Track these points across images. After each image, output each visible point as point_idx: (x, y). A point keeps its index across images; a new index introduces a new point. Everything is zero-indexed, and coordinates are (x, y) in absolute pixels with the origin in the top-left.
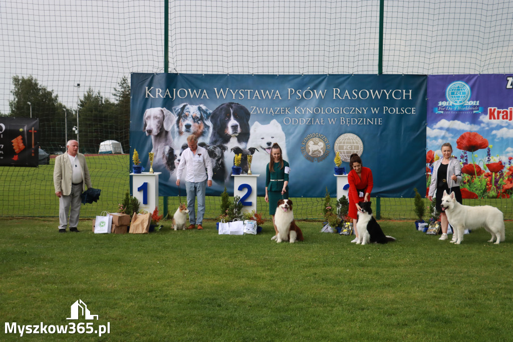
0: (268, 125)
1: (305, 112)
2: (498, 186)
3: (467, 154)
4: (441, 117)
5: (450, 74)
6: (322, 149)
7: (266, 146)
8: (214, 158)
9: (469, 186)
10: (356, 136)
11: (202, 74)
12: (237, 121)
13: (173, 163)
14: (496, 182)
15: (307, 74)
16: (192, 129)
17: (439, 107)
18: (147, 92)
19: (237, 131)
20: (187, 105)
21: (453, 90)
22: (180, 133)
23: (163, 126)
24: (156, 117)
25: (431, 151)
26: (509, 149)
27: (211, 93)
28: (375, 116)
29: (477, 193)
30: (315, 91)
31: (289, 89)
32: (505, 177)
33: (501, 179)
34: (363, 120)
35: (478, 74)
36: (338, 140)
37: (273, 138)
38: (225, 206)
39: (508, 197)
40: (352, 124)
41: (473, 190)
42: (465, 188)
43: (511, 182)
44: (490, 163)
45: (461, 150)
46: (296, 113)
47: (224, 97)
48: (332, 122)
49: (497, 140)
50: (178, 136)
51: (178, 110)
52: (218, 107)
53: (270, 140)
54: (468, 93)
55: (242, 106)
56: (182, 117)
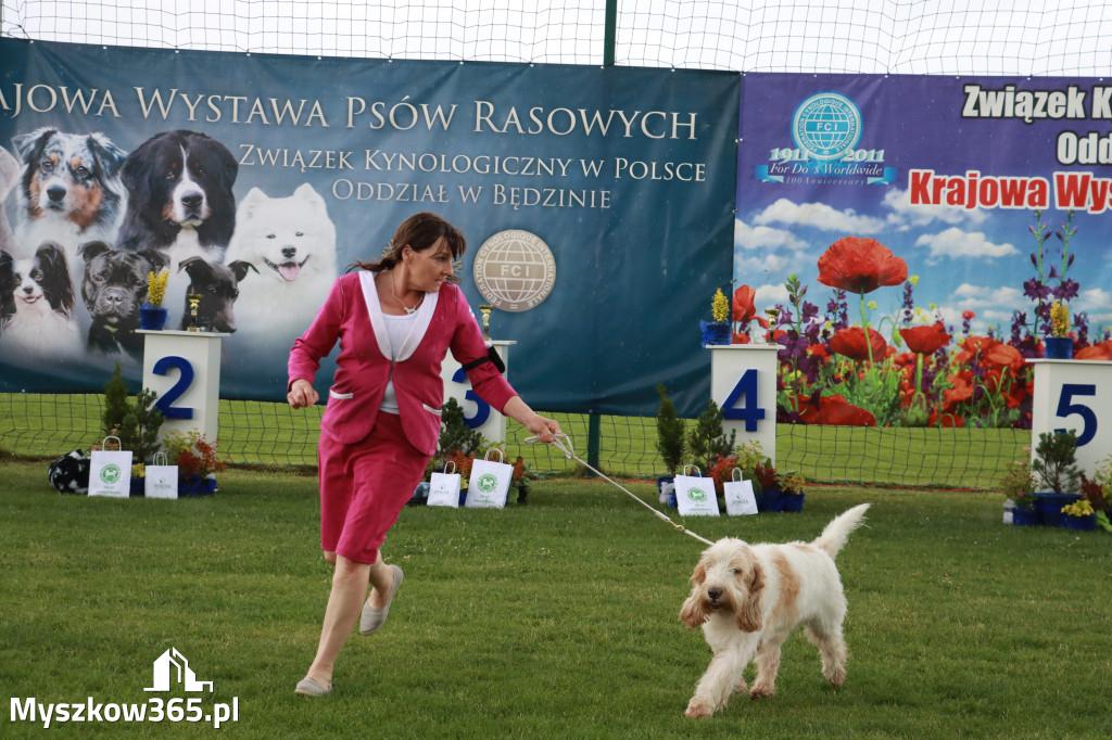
0: (290, 198)
1: (395, 165)
2: (931, 391)
3: (846, 300)
4: (770, 194)
5: (804, 71)
7: (279, 258)
8: (129, 287)
9: (850, 389)
10: (535, 239)
11: (102, 46)
12: (199, 184)
13: (11, 297)
14: (928, 380)
15: (402, 57)
16: (68, 201)
17: (771, 164)
19: (199, 212)
20: (54, 132)
21: (811, 117)
22: (33, 212)
25: (744, 288)
26: (965, 288)
28: (591, 183)
29: (871, 409)
30: (424, 106)
31: (351, 99)
32: (952, 368)
33: (941, 374)
34: (558, 194)
35: (883, 75)
36: (485, 247)
37: (299, 235)
38: (115, 416)
39: (960, 425)
40: (526, 203)
41: (861, 401)
42: (837, 395)
43: (968, 383)
44: (910, 326)
45: (831, 288)
46: (367, 168)
47: (165, 115)
48: (469, 195)
49: (932, 263)
50: (25, 220)
51: (29, 145)
52: (147, 143)
53: (291, 242)
54: (855, 127)
55: (215, 142)
56: (39, 166)
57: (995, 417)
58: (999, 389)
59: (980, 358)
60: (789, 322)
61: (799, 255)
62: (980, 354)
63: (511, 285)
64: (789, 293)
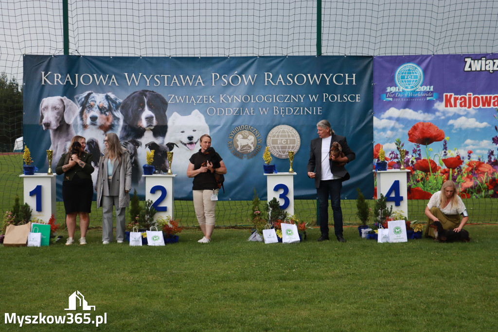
0: (190, 116)
1: (232, 100)
3: (420, 148)
4: (389, 105)
5: (399, 55)
6: (252, 144)
7: (186, 141)
9: (423, 184)
10: (291, 128)
11: (110, 57)
12: (153, 112)
15: (234, 56)
16: (99, 122)
17: (387, 93)
18: (44, 78)
19: (153, 123)
20: (92, 93)
21: (403, 73)
22: (85, 126)
23: (63, 118)
24: (54, 108)
25: (378, 145)
26: (468, 141)
27: (121, 78)
28: (313, 104)
30: (243, 76)
31: (213, 74)
32: (464, 174)
33: (460, 176)
34: (300, 110)
35: (431, 55)
36: (271, 133)
37: (194, 131)
38: (135, 211)
39: (469, 197)
40: (287, 114)
41: (428, 189)
42: (418, 187)
43: (471, 180)
44: (446, 158)
45: (414, 143)
46: (221, 102)
47: (137, 84)
48: (264, 112)
49: (455, 132)
50: (81, 130)
51: (82, 99)
52: (130, 96)
53: (191, 134)
54: (421, 77)
55: (158, 94)
56: (86, 107)
57: (483, 194)
58: (484, 182)
60: (397, 158)
61: (400, 130)
62: (475, 168)
63: (282, 148)
64: (396, 146)
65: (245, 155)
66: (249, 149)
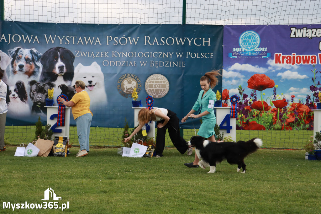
0: (90, 66)
1: (121, 55)
2: (282, 119)
3: (256, 93)
5: (242, 24)
6: (134, 87)
8: (44, 93)
9: (258, 119)
10: (163, 76)
11: (34, 23)
12: (63, 63)
13: (8, 97)
14: (281, 116)
15: (122, 23)
16: (25, 69)
17: (233, 52)
19: (63, 71)
20: (20, 48)
21: (245, 38)
22: (15, 72)
25: (226, 90)
26: (292, 89)
27: (41, 38)
28: (179, 59)
29: (264, 125)
30: (129, 38)
31: (108, 37)
32: (288, 112)
33: (285, 114)
34: (169, 63)
35: (266, 25)
36: (148, 79)
37: (93, 77)
38: (39, 132)
39: (291, 129)
40: (160, 66)
41: (261, 123)
42: (254, 121)
43: (293, 117)
44: (275, 100)
45: (251, 89)
46: (113, 57)
47: (53, 42)
48: (143, 64)
49: (282, 81)
50: (12, 75)
51: (13, 52)
52: (48, 51)
53: (91, 79)
54: (258, 41)
55: (68, 50)
56: (16, 58)
57: (302, 127)
58: (303, 119)
59: (297, 109)
60: (239, 100)
61: (242, 80)
62: (297, 108)
63: (156, 90)
64: (239, 91)
65: (129, 95)
66: (132, 91)
